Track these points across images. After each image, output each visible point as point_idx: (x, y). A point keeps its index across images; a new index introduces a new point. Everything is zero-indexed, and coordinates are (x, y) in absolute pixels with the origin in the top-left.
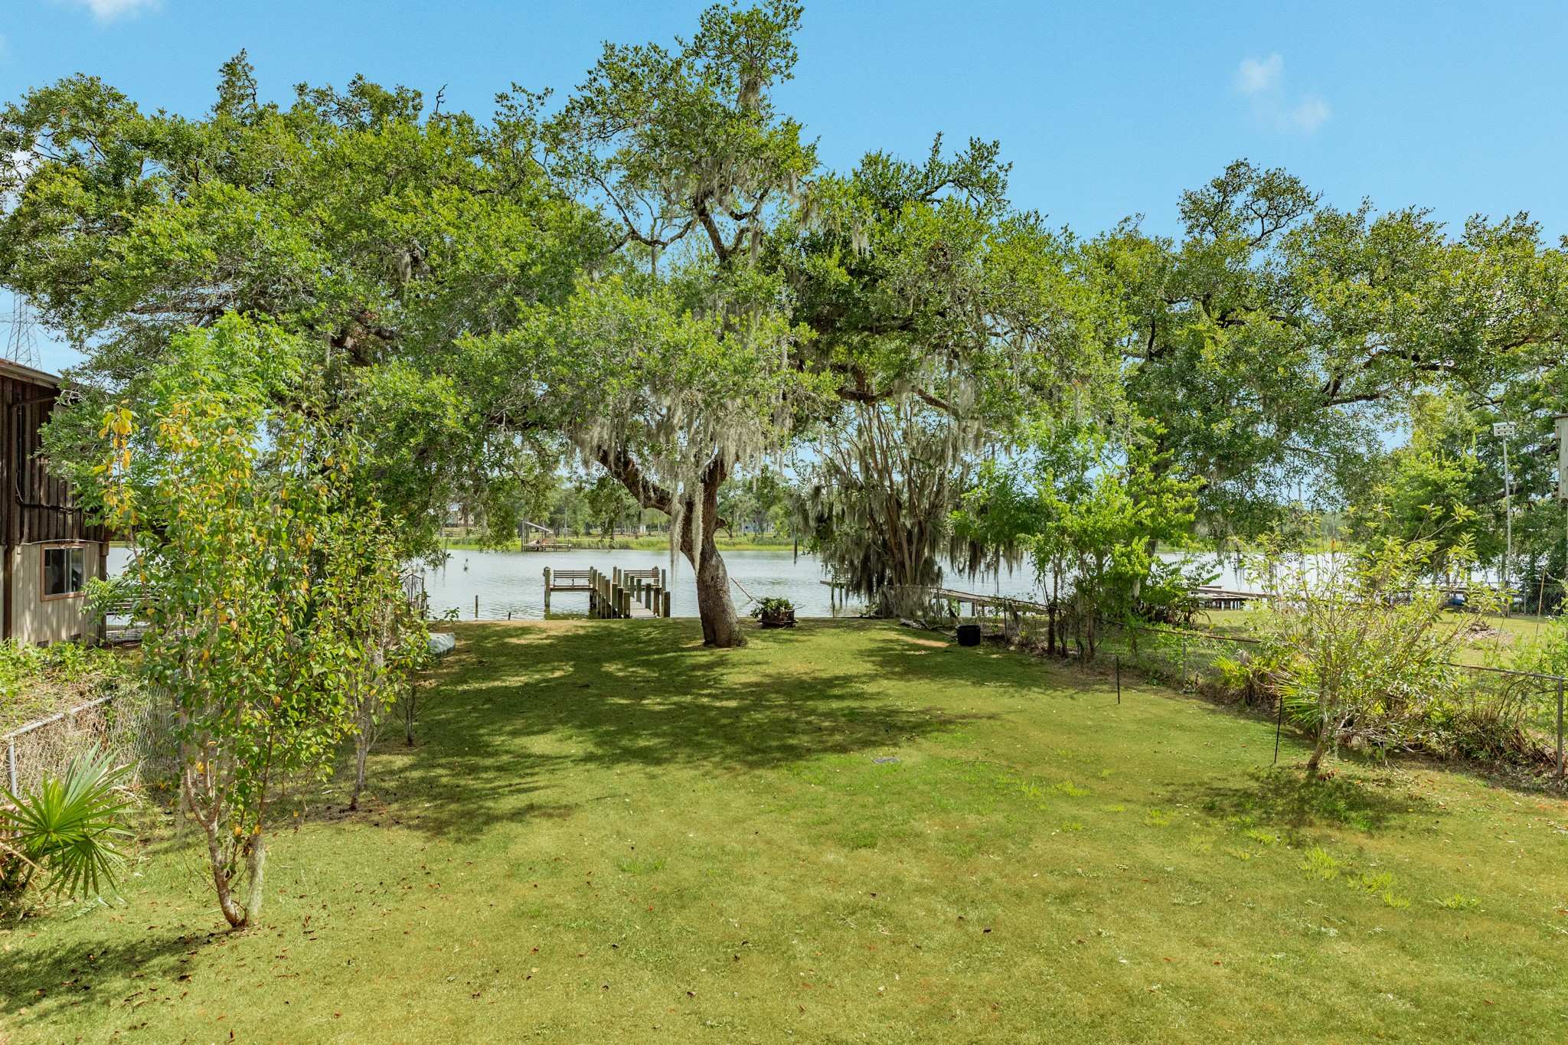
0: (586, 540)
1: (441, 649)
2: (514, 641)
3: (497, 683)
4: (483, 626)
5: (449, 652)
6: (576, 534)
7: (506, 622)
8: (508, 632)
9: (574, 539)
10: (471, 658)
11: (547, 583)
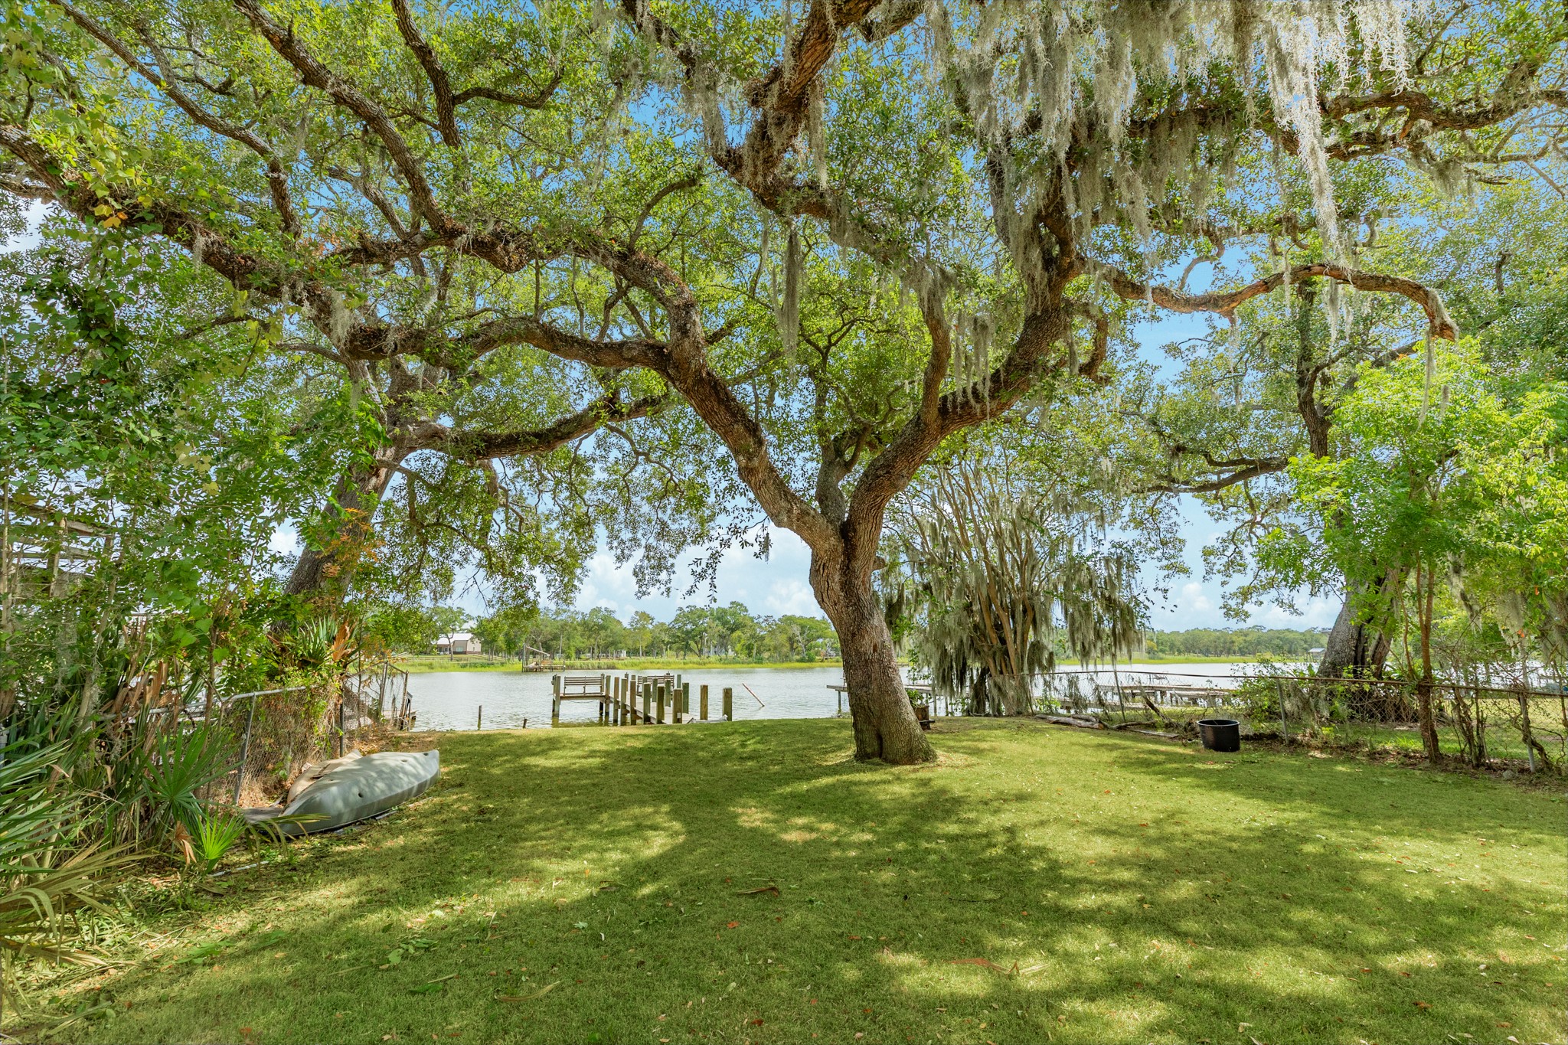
0: (578, 663)
1: (406, 783)
2: (540, 761)
3: (520, 892)
4: (488, 739)
5: (421, 791)
6: (568, 657)
7: (520, 732)
8: (527, 747)
9: (568, 662)
10: (462, 802)
11: (557, 690)
